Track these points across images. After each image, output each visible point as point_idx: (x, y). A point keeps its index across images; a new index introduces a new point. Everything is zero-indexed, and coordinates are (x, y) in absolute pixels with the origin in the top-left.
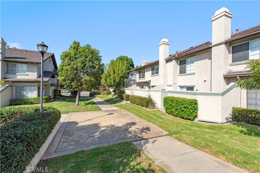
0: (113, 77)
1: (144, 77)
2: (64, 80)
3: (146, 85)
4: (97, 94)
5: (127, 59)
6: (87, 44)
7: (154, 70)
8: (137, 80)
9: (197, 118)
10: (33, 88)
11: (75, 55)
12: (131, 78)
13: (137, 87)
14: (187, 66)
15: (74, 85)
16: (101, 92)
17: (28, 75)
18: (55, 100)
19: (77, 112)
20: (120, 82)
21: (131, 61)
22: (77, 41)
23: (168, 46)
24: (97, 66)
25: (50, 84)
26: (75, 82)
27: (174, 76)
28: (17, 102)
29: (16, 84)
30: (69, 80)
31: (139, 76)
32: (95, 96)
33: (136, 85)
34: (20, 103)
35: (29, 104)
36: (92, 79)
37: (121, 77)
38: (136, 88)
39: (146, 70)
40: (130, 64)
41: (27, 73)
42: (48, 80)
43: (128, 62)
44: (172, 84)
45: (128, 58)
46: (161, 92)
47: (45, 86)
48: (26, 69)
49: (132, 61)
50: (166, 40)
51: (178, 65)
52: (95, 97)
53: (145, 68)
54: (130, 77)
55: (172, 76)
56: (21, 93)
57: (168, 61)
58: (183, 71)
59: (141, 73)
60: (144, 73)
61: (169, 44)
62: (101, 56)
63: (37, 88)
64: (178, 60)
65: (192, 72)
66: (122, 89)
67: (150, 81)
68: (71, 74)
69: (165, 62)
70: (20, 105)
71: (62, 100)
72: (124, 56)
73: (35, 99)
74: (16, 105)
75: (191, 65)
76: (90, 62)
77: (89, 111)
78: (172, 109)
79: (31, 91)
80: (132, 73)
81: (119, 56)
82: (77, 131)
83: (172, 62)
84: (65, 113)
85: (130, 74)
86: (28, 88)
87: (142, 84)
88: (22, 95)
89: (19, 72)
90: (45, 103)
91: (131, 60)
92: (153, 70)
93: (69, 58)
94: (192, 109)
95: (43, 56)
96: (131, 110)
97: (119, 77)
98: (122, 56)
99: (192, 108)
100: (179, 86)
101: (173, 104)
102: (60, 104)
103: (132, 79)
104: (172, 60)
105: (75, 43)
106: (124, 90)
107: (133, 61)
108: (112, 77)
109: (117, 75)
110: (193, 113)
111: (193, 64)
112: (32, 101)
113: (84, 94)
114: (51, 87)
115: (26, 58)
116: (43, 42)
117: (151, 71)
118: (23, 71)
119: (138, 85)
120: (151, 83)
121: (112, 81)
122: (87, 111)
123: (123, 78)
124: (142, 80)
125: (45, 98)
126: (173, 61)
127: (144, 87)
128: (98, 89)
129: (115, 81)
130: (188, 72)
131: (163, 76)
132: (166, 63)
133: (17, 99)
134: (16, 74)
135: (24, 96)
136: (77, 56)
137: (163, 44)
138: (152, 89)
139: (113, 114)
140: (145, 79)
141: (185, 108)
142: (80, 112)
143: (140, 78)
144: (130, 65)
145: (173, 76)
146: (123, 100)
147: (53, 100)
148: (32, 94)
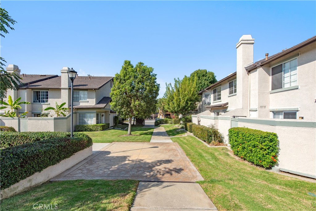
0: (176, 100)
1: (220, 99)
2: (115, 106)
3: (222, 110)
4: (164, 123)
5: (206, 73)
6: (139, 62)
7: (233, 86)
8: (211, 104)
9: (278, 166)
10: (92, 115)
11: (124, 77)
12: (205, 101)
13: (212, 113)
14: (286, 75)
15: (124, 111)
16: (168, 120)
17: (88, 102)
18: (113, 129)
19: (122, 141)
20: (187, 107)
21: (211, 76)
22: (128, 60)
23: (252, 45)
24: (148, 88)
25: (110, 111)
26: (124, 107)
27: (261, 93)
28: (79, 128)
29: (79, 111)
30: (119, 105)
31: (215, 97)
32: (160, 125)
33: (211, 111)
34: (81, 130)
35: (89, 131)
36: (142, 104)
37: (187, 100)
38: (210, 115)
39: (222, 87)
40: (210, 79)
41: (88, 100)
42: (105, 107)
43: (207, 78)
44: (257, 107)
45: (208, 71)
46: (230, 120)
47: (105, 113)
48: (86, 96)
49: (213, 76)
50: (248, 37)
51: (270, 76)
52: (159, 127)
53: (221, 85)
54: (203, 99)
55: (257, 94)
56: (83, 120)
57: (250, 70)
58: (277, 86)
59: (216, 92)
60: (220, 91)
61: (253, 42)
62: (156, 75)
63: (95, 115)
64: (270, 67)
65: (293, 85)
66: (188, 117)
67: (227, 104)
68: (120, 98)
69: (246, 72)
70: (81, 131)
71: (121, 129)
72: (201, 69)
73: (93, 126)
74: (79, 131)
75: (292, 72)
76: (140, 83)
77: (134, 142)
78: (238, 147)
79: (91, 118)
80: (206, 93)
81: (194, 71)
82: (101, 161)
83: (256, 71)
84: (109, 142)
85: (203, 95)
86: (88, 115)
87: (218, 109)
88: (84, 121)
89: (82, 99)
90: (102, 130)
91: (212, 74)
92: (231, 87)
93: (119, 80)
94: (265, 150)
95: (72, 82)
96: (185, 144)
97: (186, 100)
98: (199, 70)
99: (265, 147)
100: (270, 111)
101: (238, 140)
102: (114, 132)
103: (207, 102)
104: (256, 68)
105: (126, 62)
106: (191, 117)
107: (215, 75)
108: (174, 101)
109: (183, 98)
110: (267, 156)
111: (296, 70)
112: (91, 128)
113: (152, 122)
114: (111, 114)
115: (87, 85)
116: (72, 68)
117: (228, 89)
118: (84, 98)
119: (212, 111)
120: (228, 107)
121: (175, 105)
122: (132, 142)
123: (191, 100)
124: (218, 103)
125: (102, 126)
126: (258, 69)
127: (220, 113)
128: (169, 117)
129: (179, 106)
130: (287, 86)
131: (242, 95)
132: (248, 74)
133: (79, 126)
134: (79, 101)
135: (85, 123)
136: (126, 78)
137: (242, 45)
138: (221, 116)
139: (158, 147)
140: (221, 101)
141: (254, 146)
142: (124, 142)
143: (215, 100)
144: (210, 82)
145: (259, 95)
146: (187, 131)
147: (113, 128)
148: (92, 121)
